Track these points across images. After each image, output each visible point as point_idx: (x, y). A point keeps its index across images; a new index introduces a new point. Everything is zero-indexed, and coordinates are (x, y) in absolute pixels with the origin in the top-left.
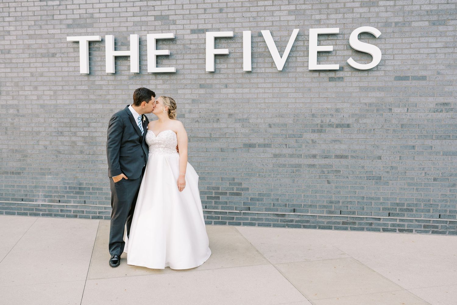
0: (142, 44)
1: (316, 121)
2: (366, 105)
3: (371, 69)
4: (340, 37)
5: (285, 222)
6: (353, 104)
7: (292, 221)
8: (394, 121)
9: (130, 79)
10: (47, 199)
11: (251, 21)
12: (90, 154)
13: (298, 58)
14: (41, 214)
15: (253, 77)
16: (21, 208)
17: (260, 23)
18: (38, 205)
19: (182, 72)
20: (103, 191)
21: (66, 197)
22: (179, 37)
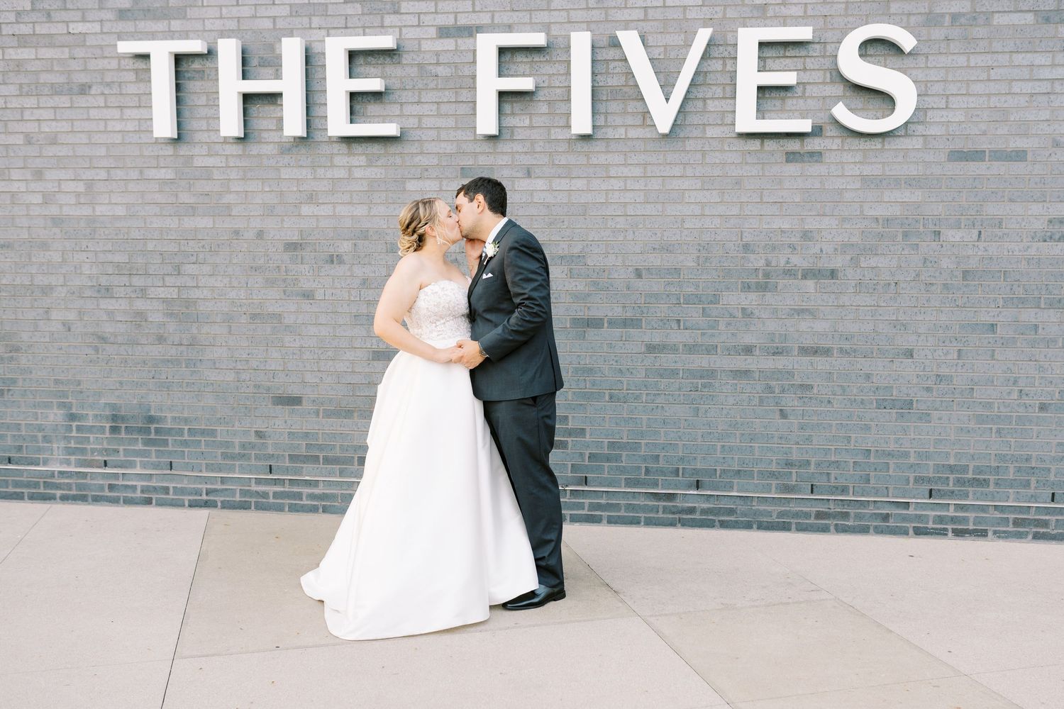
0: (312, 61)
1: (752, 263)
2: (878, 222)
3: (891, 131)
4: (814, 50)
5: (673, 513)
6: (844, 220)
7: (692, 510)
8: (945, 263)
9: (282, 153)
10: (73, 458)
11: (590, 6)
12: (182, 345)
13: (708, 101)
14: (58, 495)
15: (597, 149)
16: (7, 482)
17: (613, 11)
18: (50, 473)
19: (415, 135)
20: (216, 437)
21: (121, 453)
22: (408, 46)
